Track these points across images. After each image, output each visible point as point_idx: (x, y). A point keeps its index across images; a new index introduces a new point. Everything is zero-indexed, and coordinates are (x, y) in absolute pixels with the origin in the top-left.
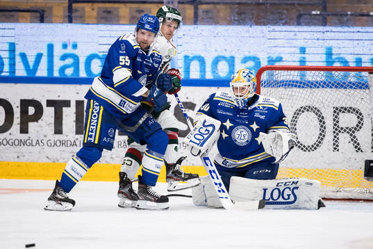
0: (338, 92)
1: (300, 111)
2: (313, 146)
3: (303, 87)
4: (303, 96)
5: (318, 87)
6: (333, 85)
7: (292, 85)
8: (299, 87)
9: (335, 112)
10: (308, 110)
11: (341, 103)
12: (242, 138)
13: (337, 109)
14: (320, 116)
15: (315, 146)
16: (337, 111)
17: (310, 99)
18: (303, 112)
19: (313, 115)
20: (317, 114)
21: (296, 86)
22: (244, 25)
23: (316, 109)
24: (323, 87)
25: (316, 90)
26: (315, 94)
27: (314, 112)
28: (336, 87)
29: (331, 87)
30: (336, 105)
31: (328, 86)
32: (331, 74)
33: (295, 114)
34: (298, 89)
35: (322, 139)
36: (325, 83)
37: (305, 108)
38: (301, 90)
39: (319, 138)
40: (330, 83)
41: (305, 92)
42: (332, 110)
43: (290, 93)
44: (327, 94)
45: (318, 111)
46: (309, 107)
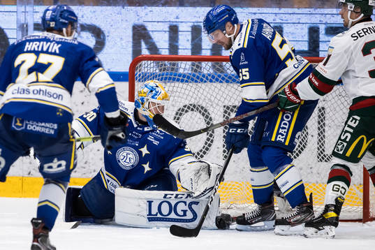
0: (229, 88)
1: (183, 110)
2: (198, 154)
3: (187, 81)
4: (187, 92)
5: (205, 82)
6: (223, 79)
7: (174, 79)
8: (182, 81)
9: (225, 112)
10: (192, 110)
11: (233, 100)
12: (128, 160)
13: (228, 108)
14: (207, 117)
15: (201, 153)
16: (229, 111)
17: (195, 96)
18: (187, 111)
19: (199, 115)
20: (203, 115)
21: (178, 80)
22: (115, 5)
23: (202, 108)
24: (211, 81)
25: (203, 85)
26: (201, 91)
27: (200, 112)
28: (227, 82)
29: (221, 82)
30: (227, 103)
31: (217, 80)
32: (221, 66)
33: (177, 114)
34: (181, 84)
35: (210, 145)
36: (213, 77)
37: (189, 108)
38: (185, 85)
39: (206, 143)
40: (220, 76)
41: (189, 88)
42: (222, 110)
43: (171, 89)
44: (216, 90)
45: (206, 111)
46: (194, 106)
